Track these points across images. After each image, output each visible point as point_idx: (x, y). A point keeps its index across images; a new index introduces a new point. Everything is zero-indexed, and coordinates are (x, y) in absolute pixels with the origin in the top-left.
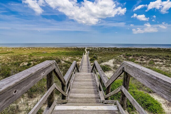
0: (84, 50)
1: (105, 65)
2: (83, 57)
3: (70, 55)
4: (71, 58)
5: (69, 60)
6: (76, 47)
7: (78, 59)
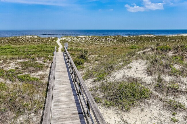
0: (56, 43)
1: (126, 79)
2: (54, 57)
3: (21, 54)
4: (22, 61)
5: (18, 66)
6: (35, 37)
7: (41, 62)
